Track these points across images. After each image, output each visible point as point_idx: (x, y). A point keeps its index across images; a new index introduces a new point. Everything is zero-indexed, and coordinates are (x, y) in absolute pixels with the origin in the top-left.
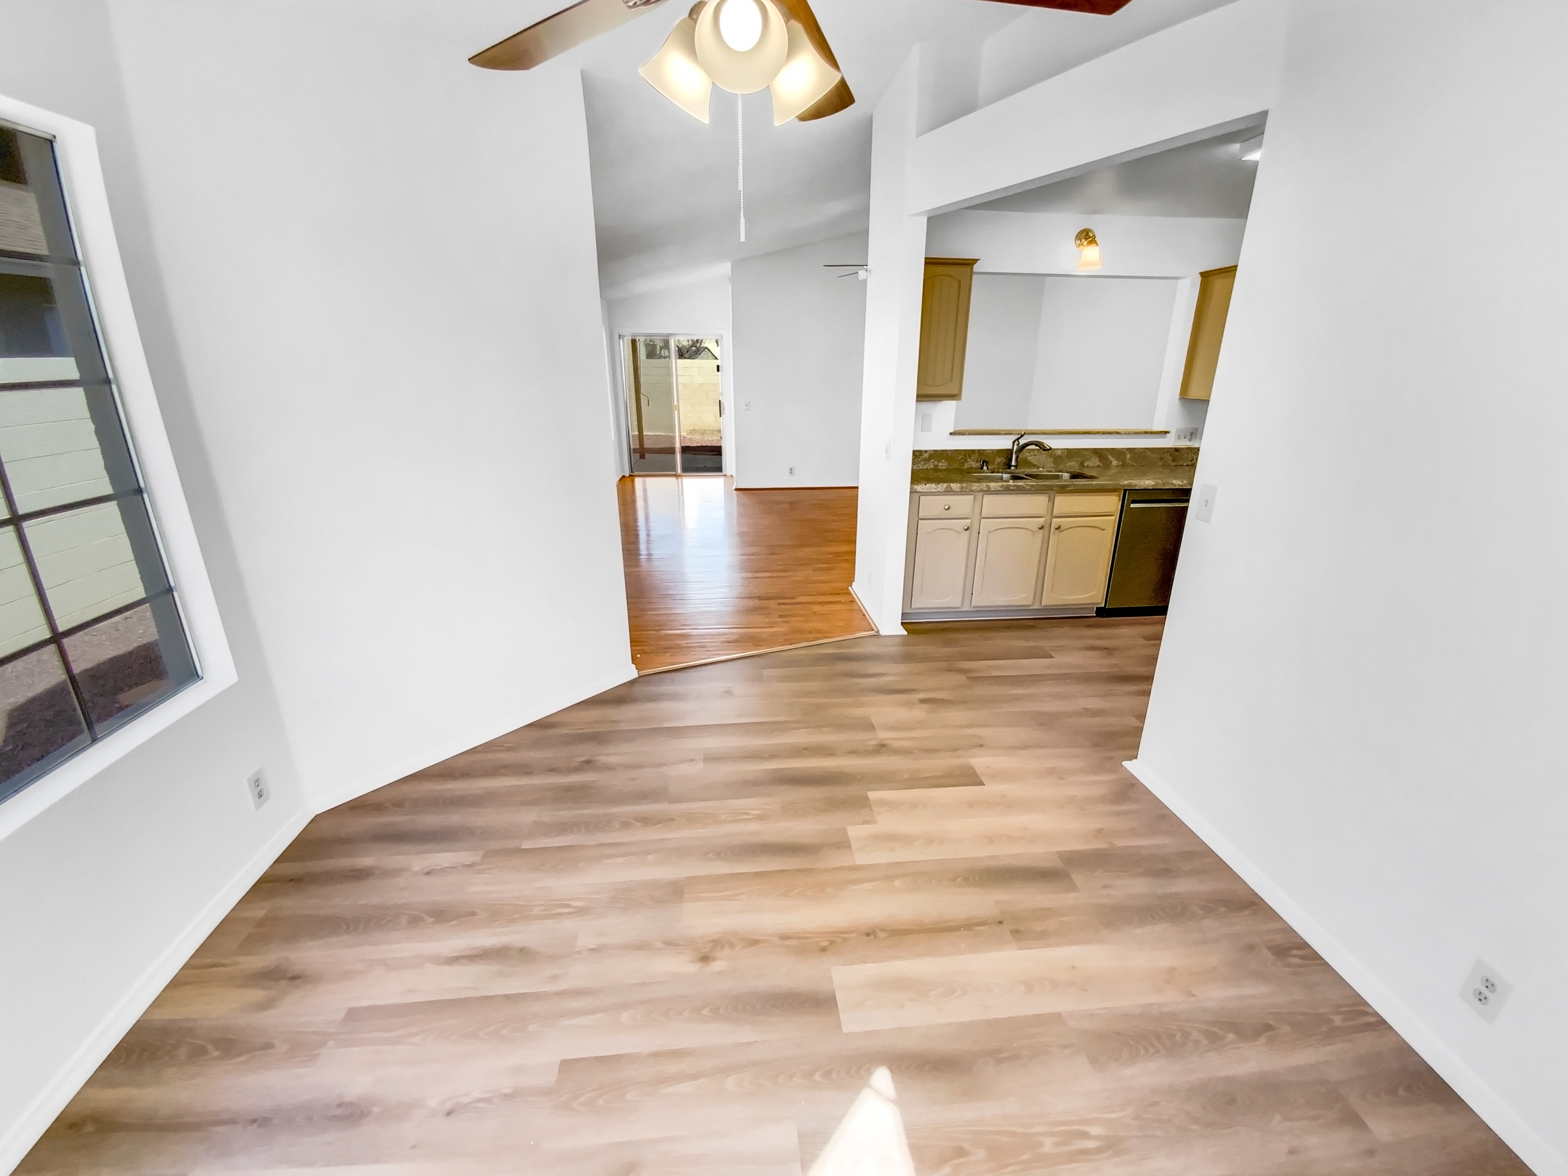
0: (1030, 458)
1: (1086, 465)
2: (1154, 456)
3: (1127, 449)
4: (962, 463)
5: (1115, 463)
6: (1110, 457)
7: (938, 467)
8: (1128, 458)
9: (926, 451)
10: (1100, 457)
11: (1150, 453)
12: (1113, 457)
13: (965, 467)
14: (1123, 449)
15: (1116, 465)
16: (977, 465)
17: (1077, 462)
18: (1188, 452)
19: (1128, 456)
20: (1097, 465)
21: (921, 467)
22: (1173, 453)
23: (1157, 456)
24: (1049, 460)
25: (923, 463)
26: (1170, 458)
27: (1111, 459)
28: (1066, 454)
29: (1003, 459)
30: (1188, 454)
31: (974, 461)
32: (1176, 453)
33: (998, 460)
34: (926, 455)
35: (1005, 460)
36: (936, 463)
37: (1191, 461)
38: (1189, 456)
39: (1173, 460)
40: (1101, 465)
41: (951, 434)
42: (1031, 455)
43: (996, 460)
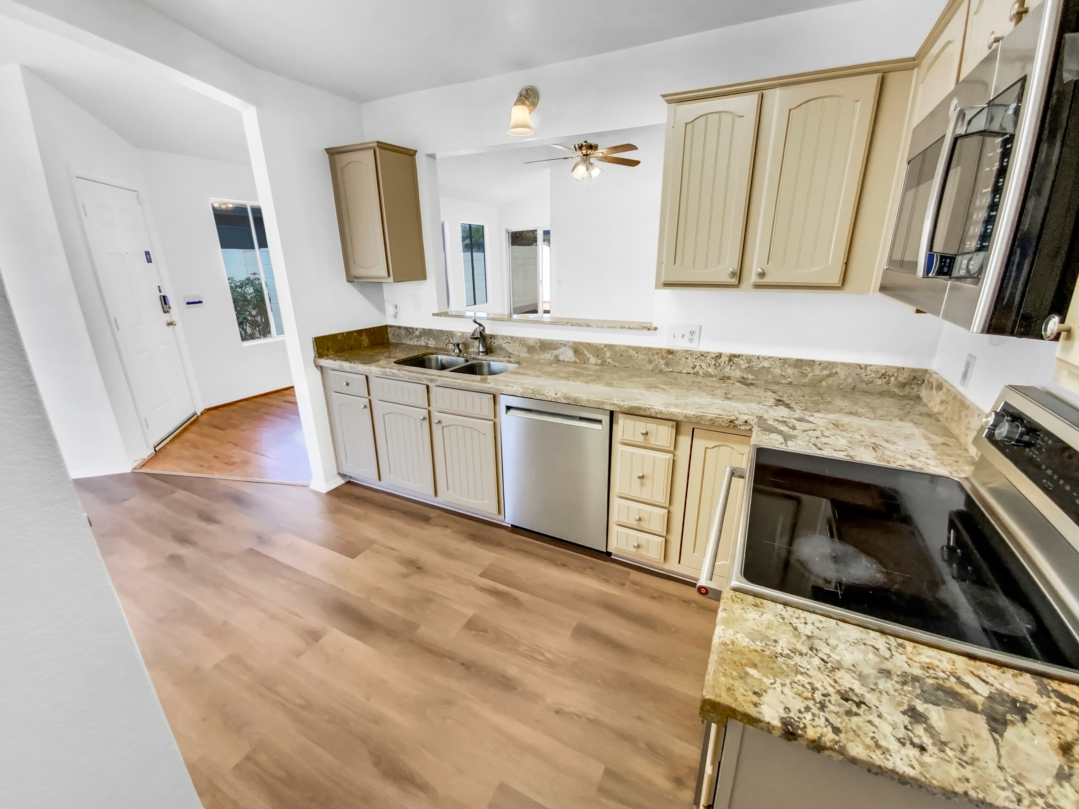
2: (640, 356)
3: (606, 346)
5: (593, 360)
6: (586, 353)
8: (608, 356)
10: (576, 353)
11: (635, 353)
12: (590, 354)
14: (600, 344)
15: (594, 362)
17: (552, 355)
18: (687, 357)
19: (608, 354)
20: (573, 361)
21: (415, 344)
22: (665, 355)
23: (644, 357)
26: (662, 362)
27: (589, 355)
28: (539, 345)
30: (687, 358)
32: (670, 356)
37: (693, 368)
38: (689, 361)
39: (667, 365)
40: (578, 361)
41: (433, 315)
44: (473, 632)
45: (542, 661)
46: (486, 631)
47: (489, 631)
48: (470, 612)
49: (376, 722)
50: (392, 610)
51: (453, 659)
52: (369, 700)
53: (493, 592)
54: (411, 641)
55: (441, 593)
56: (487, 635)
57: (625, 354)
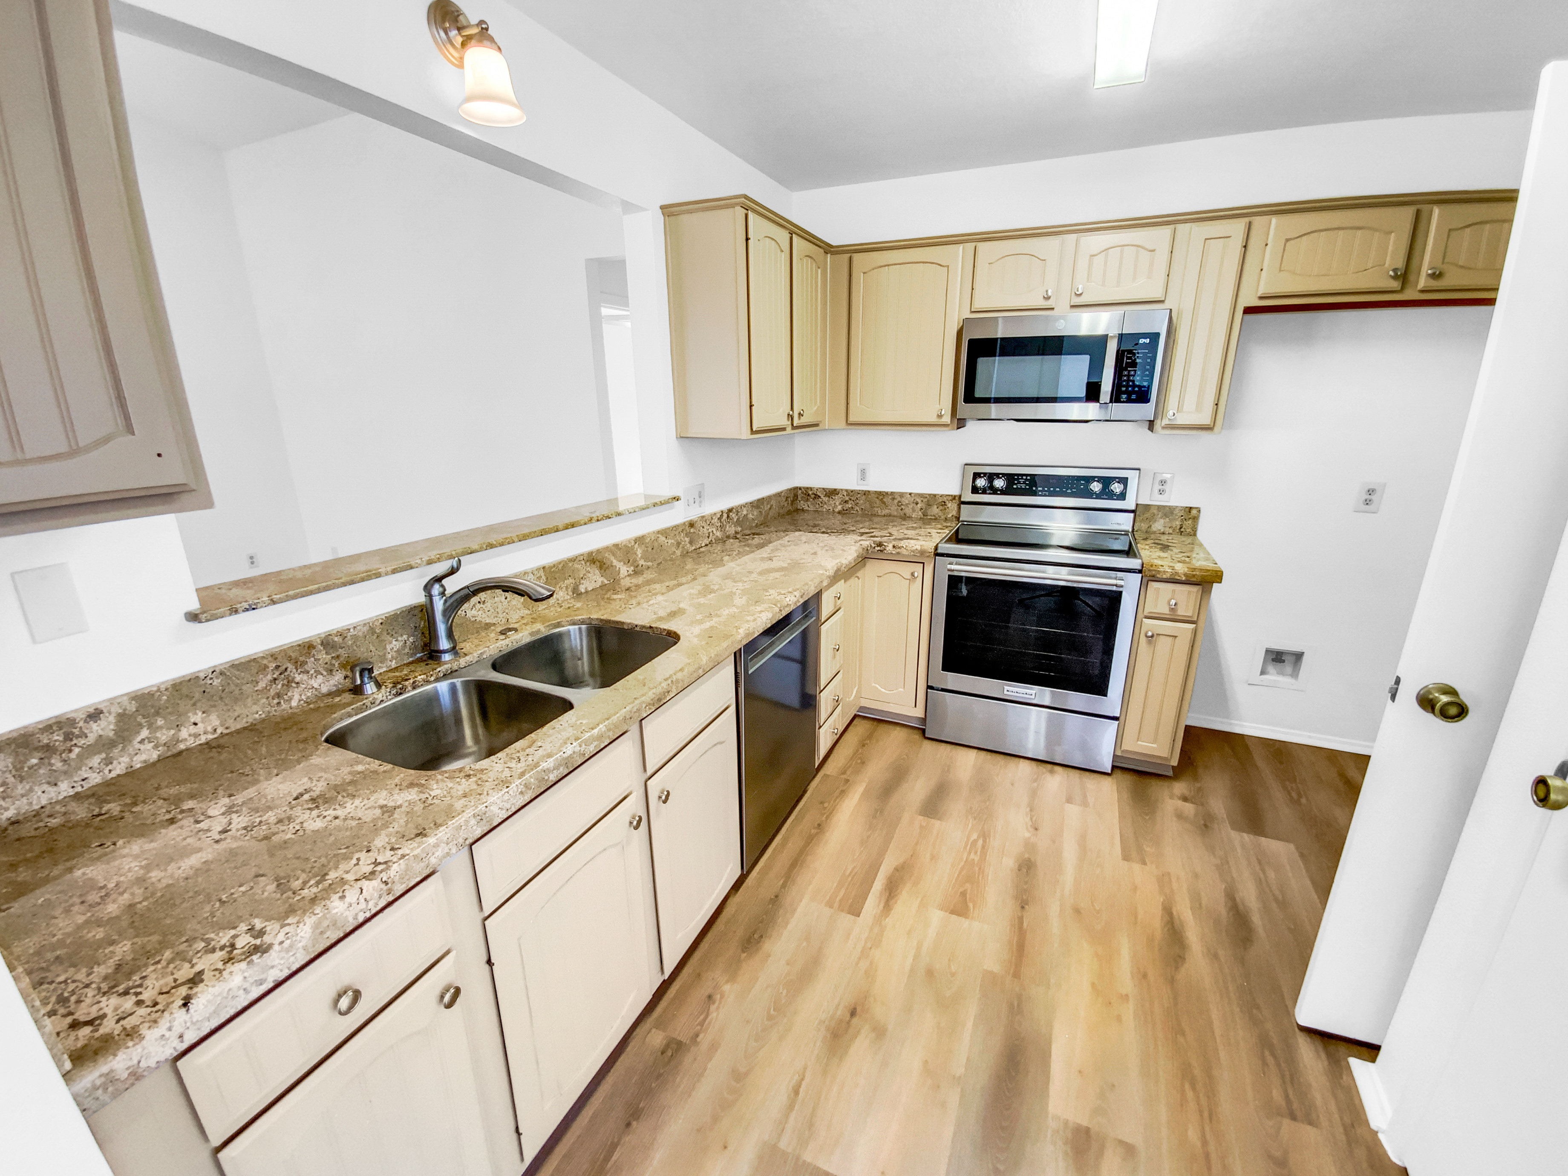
0: (474, 612)
1: (583, 591)
3: (636, 540)
4: (278, 695)
5: (624, 571)
6: (614, 562)
7: (182, 746)
8: (639, 556)
9: (95, 715)
10: (601, 568)
12: (619, 561)
13: (294, 703)
14: (629, 541)
15: (626, 573)
16: (332, 682)
20: (600, 584)
22: (688, 531)
23: (672, 541)
24: (514, 602)
25: (95, 761)
26: (687, 540)
27: (618, 564)
29: (405, 637)
30: (703, 527)
31: (318, 673)
32: (692, 530)
33: (394, 645)
34: (105, 727)
35: (411, 639)
36: (164, 736)
37: (708, 537)
38: (705, 530)
40: (606, 582)
41: (193, 617)
42: (474, 606)
43: (389, 647)
44: (971, 905)
45: (984, 841)
46: (963, 894)
47: (961, 890)
48: (936, 916)
49: (1145, 976)
50: (970, 1024)
51: (1021, 920)
52: (1127, 995)
53: (890, 894)
54: (1016, 975)
55: (910, 961)
56: (969, 891)
57: (656, 544)
